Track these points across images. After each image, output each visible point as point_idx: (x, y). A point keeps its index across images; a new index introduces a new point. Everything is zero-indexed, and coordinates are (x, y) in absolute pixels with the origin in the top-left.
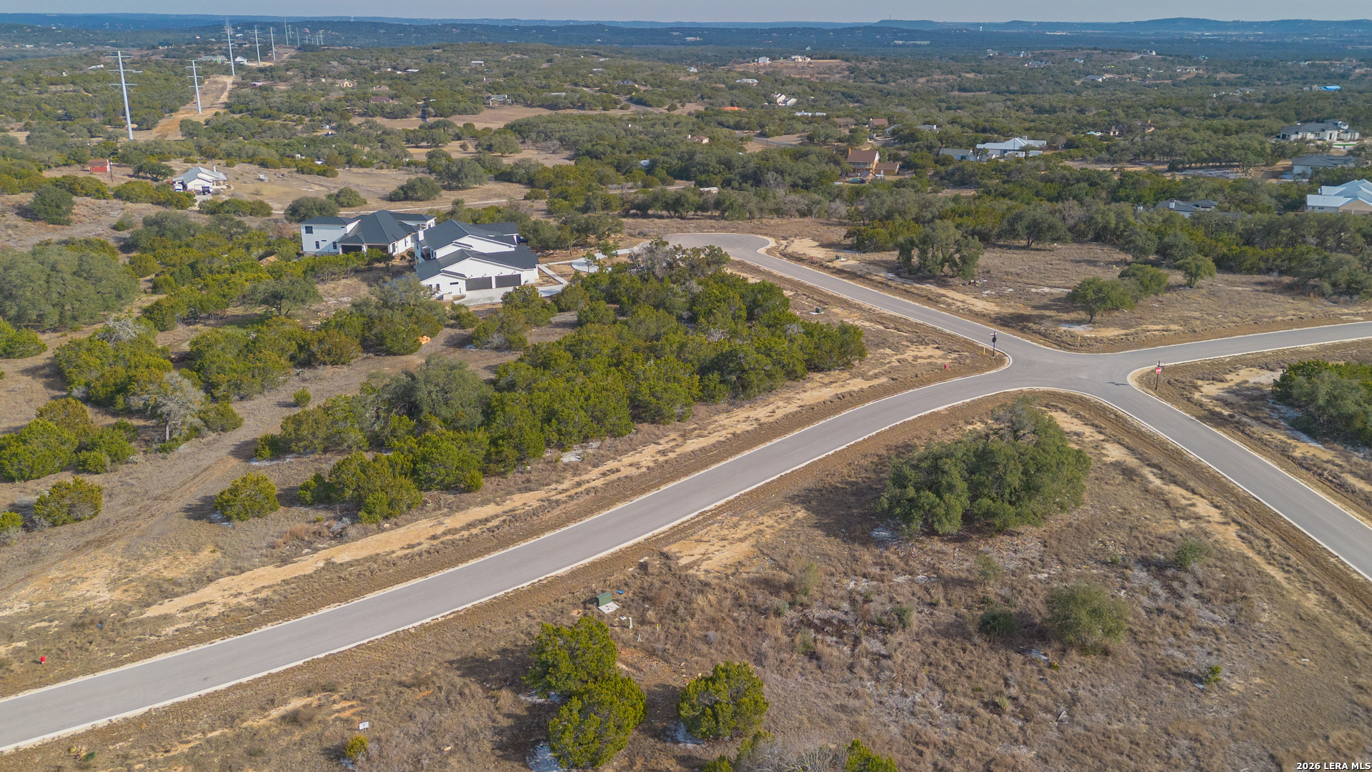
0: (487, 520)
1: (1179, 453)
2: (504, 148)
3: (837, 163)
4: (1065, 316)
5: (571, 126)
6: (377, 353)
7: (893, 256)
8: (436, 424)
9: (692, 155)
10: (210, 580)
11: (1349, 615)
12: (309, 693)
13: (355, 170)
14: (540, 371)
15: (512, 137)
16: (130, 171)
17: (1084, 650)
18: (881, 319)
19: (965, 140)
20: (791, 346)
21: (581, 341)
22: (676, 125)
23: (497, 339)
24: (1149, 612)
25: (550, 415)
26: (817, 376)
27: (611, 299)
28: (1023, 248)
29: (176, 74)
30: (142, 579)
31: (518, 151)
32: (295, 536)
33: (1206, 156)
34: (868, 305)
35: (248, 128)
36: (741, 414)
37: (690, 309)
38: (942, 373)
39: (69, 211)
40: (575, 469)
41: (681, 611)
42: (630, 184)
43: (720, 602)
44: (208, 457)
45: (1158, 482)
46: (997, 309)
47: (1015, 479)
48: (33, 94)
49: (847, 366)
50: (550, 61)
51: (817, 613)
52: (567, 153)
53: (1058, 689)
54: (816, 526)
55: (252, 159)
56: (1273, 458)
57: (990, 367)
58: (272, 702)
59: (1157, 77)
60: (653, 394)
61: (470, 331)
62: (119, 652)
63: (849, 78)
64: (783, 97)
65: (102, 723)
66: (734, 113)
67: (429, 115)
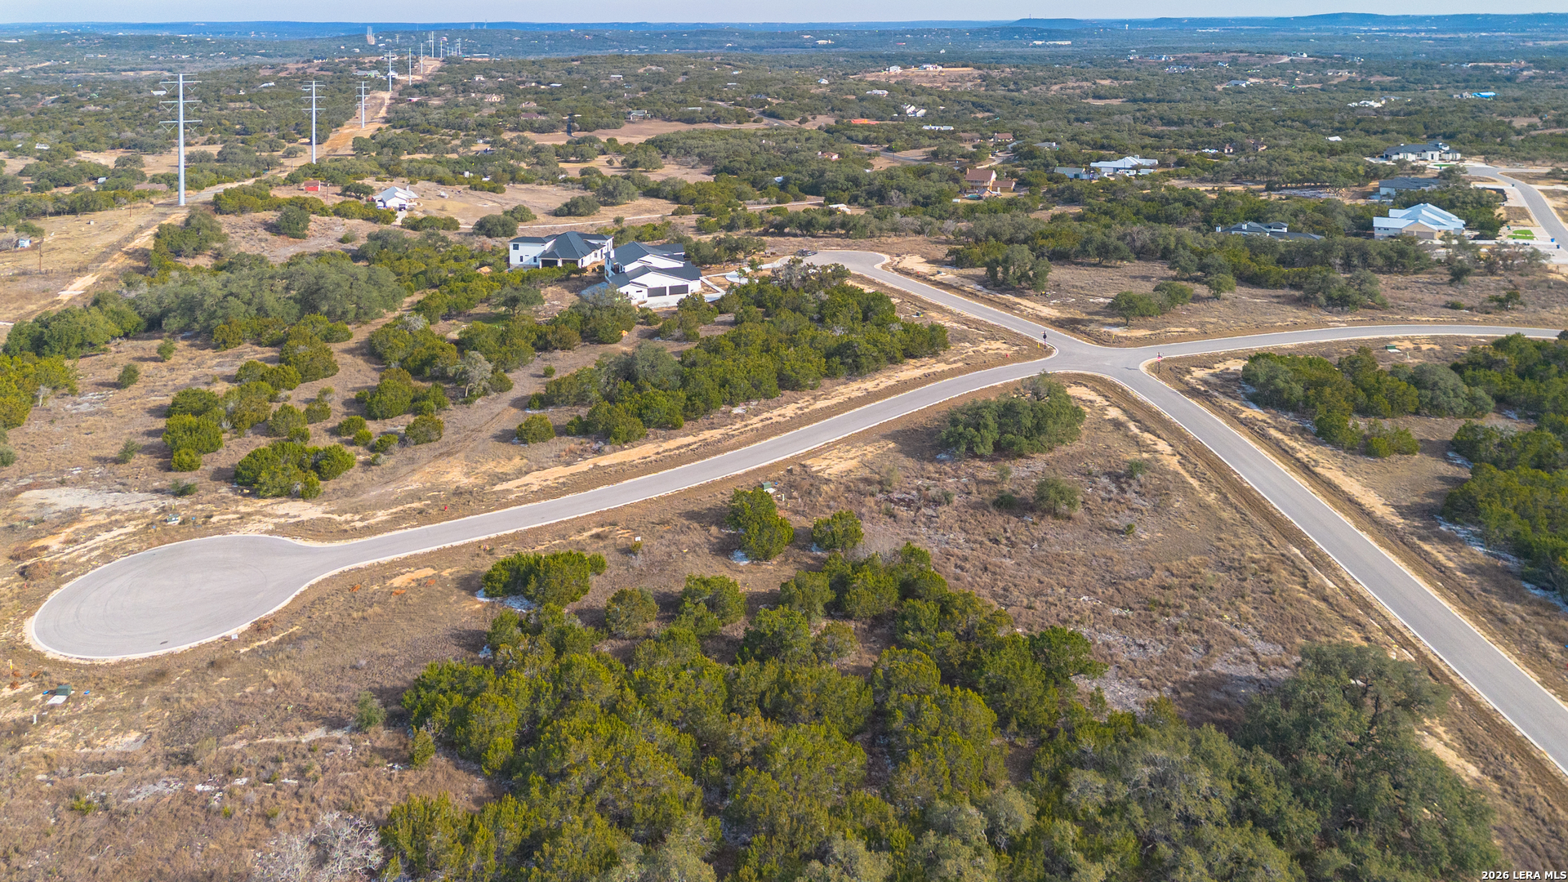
0: (689, 445)
1: (1158, 414)
2: (648, 164)
3: (956, 181)
4: (1110, 320)
5: (709, 142)
6: (592, 342)
7: (981, 271)
8: (648, 386)
9: (822, 173)
10: (527, 473)
11: (1231, 505)
12: (602, 526)
13: (518, 186)
14: (713, 354)
15: (655, 154)
16: (338, 189)
17: (1056, 516)
18: (966, 321)
19: (1081, 158)
20: (892, 338)
21: (741, 334)
22: (807, 139)
23: (677, 333)
24: (1103, 499)
25: (724, 383)
26: (912, 361)
27: (760, 304)
28: (1094, 265)
29: (340, 90)
30: (484, 473)
31: (661, 167)
32: (571, 451)
33: (1299, 177)
34: (957, 311)
35: (410, 144)
36: (855, 386)
37: (819, 313)
38: (1003, 360)
39: (306, 227)
40: (742, 417)
41: (814, 492)
42: (765, 200)
43: (837, 489)
44: (497, 408)
45: (1137, 431)
46: (1058, 315)
47: (1028, 422)
48: (215, 111)
49: (934, 354)
50: (685, 74)
51: (896, 495)
52: (705, 168)
53: (1036, 534)
54: (900, 451)
55: (430, 177)
56: (1224, 418)
57: (1042, 356)
58: (584, 530)
59: (1306, 81)
60: (793, 370)
61: (656, 327)
62: (488, 506)
63: (980, 86)
64: (913, 108)
65: (493, 536)
66: (863, 126)
67: (575, 129)
